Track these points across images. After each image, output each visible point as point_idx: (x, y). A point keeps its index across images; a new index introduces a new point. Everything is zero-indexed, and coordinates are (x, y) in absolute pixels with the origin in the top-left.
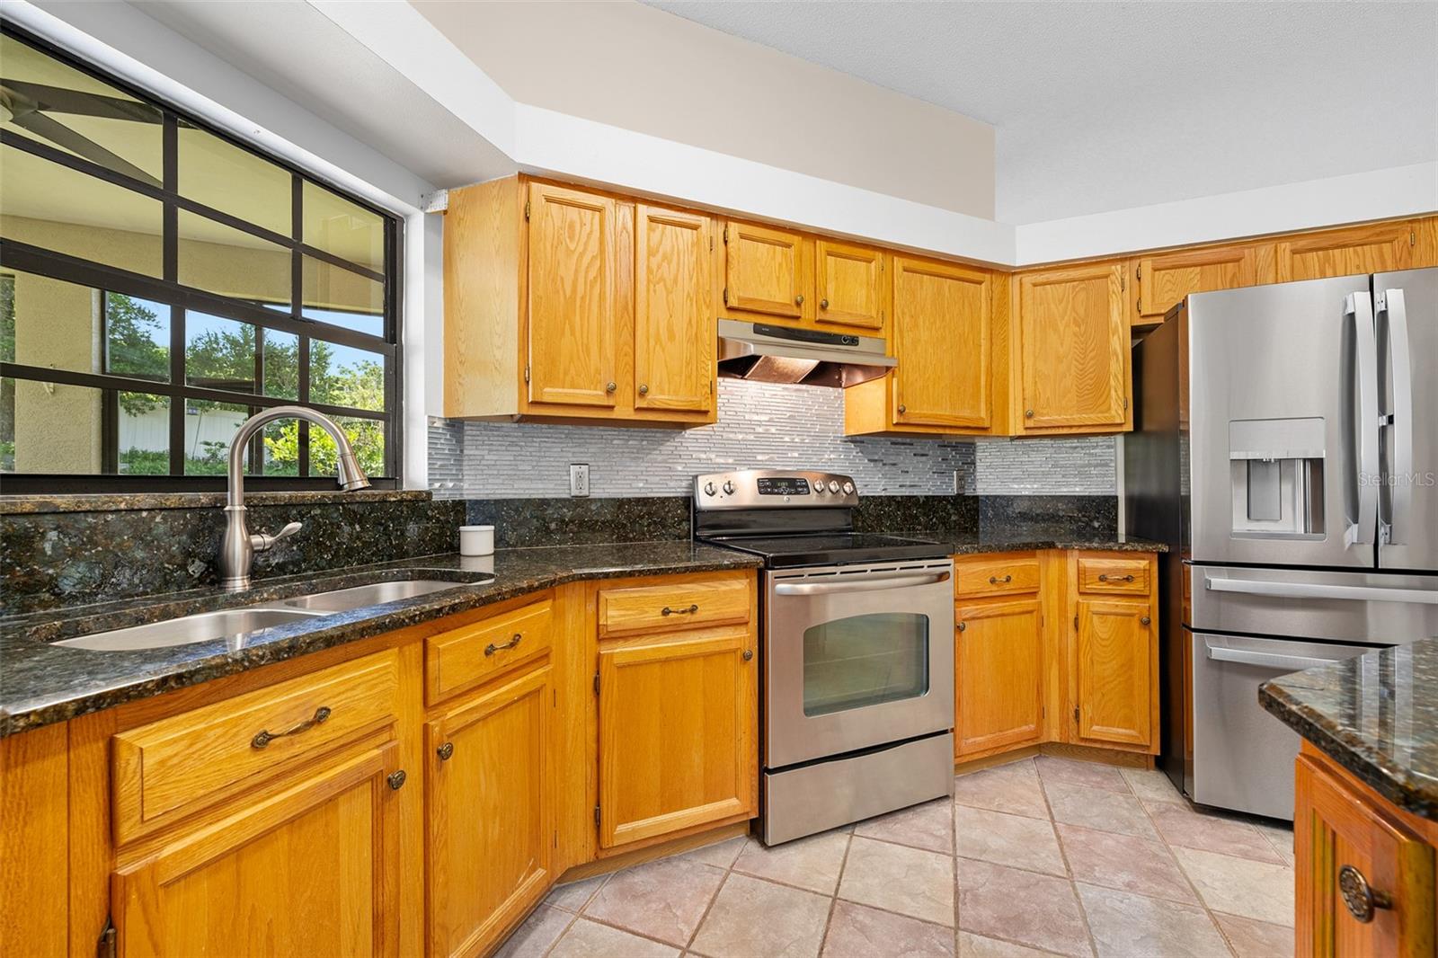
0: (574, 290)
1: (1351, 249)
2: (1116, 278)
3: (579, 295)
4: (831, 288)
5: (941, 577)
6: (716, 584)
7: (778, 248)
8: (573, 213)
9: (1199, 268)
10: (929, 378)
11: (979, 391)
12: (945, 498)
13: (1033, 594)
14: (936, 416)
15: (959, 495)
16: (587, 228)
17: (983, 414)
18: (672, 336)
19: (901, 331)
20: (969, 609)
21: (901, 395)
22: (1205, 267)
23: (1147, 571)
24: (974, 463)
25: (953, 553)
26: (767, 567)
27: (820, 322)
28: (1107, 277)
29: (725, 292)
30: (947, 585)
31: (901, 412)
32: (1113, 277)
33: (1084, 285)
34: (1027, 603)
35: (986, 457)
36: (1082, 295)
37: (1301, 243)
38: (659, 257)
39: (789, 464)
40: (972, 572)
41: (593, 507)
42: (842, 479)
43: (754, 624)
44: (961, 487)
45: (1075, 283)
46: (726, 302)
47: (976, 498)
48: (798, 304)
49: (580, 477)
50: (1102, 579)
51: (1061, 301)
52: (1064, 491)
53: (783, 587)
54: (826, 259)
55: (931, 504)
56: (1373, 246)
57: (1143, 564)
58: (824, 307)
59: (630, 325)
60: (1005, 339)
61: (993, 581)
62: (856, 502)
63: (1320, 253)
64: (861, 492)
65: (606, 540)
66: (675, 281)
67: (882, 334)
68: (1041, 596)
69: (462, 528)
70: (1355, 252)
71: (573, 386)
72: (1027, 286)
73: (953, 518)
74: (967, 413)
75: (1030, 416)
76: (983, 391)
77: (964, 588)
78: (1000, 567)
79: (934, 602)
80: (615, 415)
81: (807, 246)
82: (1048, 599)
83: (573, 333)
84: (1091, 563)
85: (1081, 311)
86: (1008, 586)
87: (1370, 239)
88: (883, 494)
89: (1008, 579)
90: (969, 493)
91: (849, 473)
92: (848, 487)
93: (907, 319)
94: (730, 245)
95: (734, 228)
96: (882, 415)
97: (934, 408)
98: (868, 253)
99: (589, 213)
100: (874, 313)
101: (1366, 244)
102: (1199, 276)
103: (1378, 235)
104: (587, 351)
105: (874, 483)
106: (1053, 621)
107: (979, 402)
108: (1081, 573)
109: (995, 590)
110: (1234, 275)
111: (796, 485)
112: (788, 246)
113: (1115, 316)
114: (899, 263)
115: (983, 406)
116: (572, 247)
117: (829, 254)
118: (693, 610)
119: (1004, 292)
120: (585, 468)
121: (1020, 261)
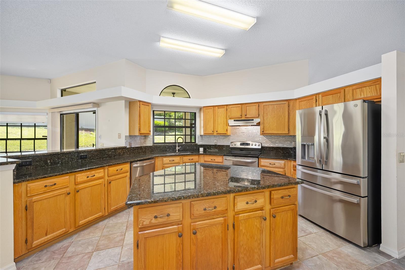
0: (209, 120)
1: (368, 87)
4: (248, 112)
6: (217, 157)
9: (332, 95)
10: (271, 125)
14: (273, 132)
17: (286, 131)
18: (221, 124)
19: (263, 117)
21: (263, 129)
22: (333, 95)
26: (224, 156)
31: (263, 132)
32: (314, 99)
33: (308, 101)
38: (219, 113)
40: (264, 161)
41: (217, 146)
43: (223, 163)
45: (307, 101)
46: (229, 117)
48: (241, 116)
51: (304, 105)
54: (246, 108)
55: (284, 149)
56: (374, 86)
58: (246, 115)
61: (270, 164)
63: (360, 89)
66: (221, 116)
68: (286, 169)
69: (200, 148)
70: (369, 88)
71: (209, 131)
74: (282, 131)
76: (286, 126)
78: (272, 161)
80: (214, 134)
83: (209, 125)
87: (372, 84)
89: (274, 164)
94: (229, 109)
95: (230, 106)
97: (273, 130)
99: (211, 109)
101: (372, 86)
102: (332, 97)
103: (374, 83)
108: (293, 166)
109: (271, 166)
110: (340, 96)
111: (247, 144)
112: (239, 107)
114: (263, 104)
116: (209, 114)
117: (247, 106)
118: (215, 160)
119: (293, 104)
120: (216, 141)
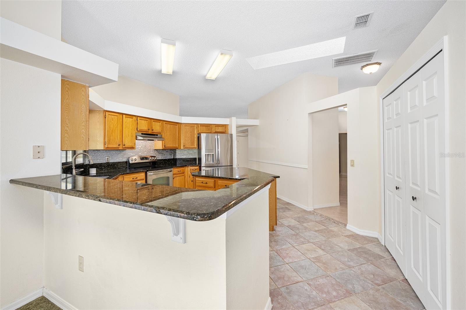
0: (113, 129)
2: (195, 127)
3: (114, 130)
4: (154, 127)
5: (171, 171)
6: (139, 174)
7: (145, 121)
8: (113, 116)
10: (169, 141)
11: (176, 142)
12: (171, 159)
13: (184, 173)
14: (170, 146)
15: (173, 158)
16: (115, 119)
17: (177, 146)
18: (128, 136)
19: (164, 133)
20: (175, 176)
21: (164, 144)
23: (198, 168)
24: (176, 153)
25: (172, 168)
26: (147, 171)
27: (152, 132)
28: (194, 126)
29: (137, 128)
30: (172, 172)
31: (165, 146)
33: (191, 127)
34: (183, 174)
35: (178, 152)
36: (191, 129)
37: (216, 125)
38: (127, 123)
39: (144, 155)
40: (175, 170)
41: (110, 164)
42: (154, 157)
43: (145, 180)
44: (174, 157)
46: (137, 130)
47: (176, 159)
48: (149, 130)
49: (108, 158)
50: (193, 170)
51: (188, 129)
52: (189, 157)
53: (149, 174)
54: (153, 123)
55: (169, 160)
57: (197, 167)
58: (153, 130)
59: (122, 135)
60: (181, 134)
61: (178, 171)
62: (157, 161)
63: (218, 127)
64: (158, 159)
65: (113, 170)
66: (129, 127)
67: (161, 134)
68: (185, 173)
69: (90, 169)
70: (221, 127)
71: (113, 145)
72: (184, 126)
73: (173, 162)
74: (175, 146)
75: (184, 146)
76: (177, 142)
77: (174, 173)
78: (179, 169)
79: (170, 175)
80: (119, 149)
81: (150, 120)
82: (186, 174)
83: (113, 136)
84: (192, 168)
85: (191, 131)
86: (180, 172)
88: (161, 159)
89: (180, 171)
90: (175, 158)
91: (155, 156)
92: (155, 158)
93: (166, 131)
94: (138, 121)
95: (138, 118)
96: (161, 146)
97: (170, 145)
98: (160, 121)
99: (115, 116)
100: (160, 131)
104: (115, 139)
105: (160, 157)
106: (187, 177)
107: (176, 144)
108: (190, 169)
109: (178, 173)
111: (146, 158)
112: (147, 121)
113: (195, 132)
114: (164, 123)
115: (177, 145)
116: (113, 122)
117: (153, 121)
118: (137, 178)
119: (180, 127)
121: (183, 122)
